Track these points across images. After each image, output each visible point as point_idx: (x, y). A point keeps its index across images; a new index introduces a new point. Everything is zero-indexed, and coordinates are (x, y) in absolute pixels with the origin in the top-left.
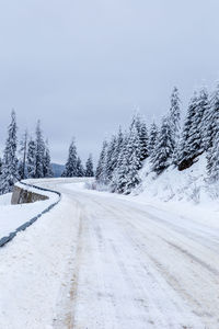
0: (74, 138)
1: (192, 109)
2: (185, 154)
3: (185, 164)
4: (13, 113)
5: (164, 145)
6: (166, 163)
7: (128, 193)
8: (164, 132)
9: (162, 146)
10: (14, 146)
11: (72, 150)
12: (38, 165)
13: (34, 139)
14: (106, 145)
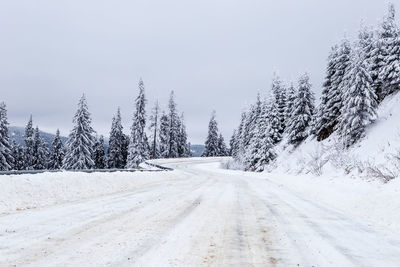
0: (214, 112)
1: (332, 66)
2: (325, 121)
3: (324, 134)
4: (141, 84)
5: (301, 112)
6: (304, 134)
7: (261, 171)
8: (301, 95)
9: (299, 112)
10: (143, 121)
11: (213, 126)
12: (171, 144)
13: (167, 113)
14: (244, 117)
